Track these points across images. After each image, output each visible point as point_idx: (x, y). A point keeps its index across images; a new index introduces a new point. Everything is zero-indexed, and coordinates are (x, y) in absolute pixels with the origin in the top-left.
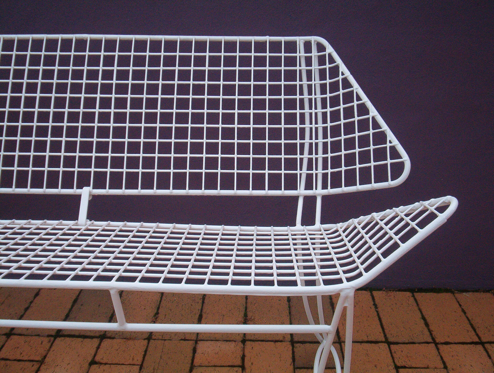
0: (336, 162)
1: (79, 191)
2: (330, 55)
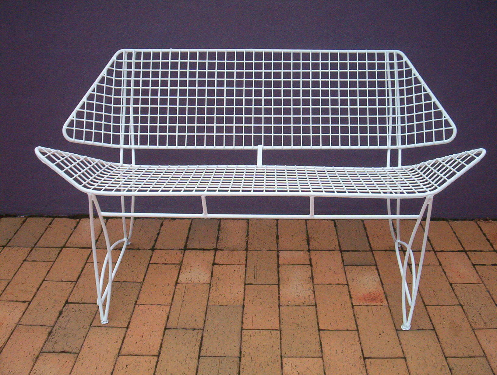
0: (411, 129)
1: (255, 148)
2: (405, 62)
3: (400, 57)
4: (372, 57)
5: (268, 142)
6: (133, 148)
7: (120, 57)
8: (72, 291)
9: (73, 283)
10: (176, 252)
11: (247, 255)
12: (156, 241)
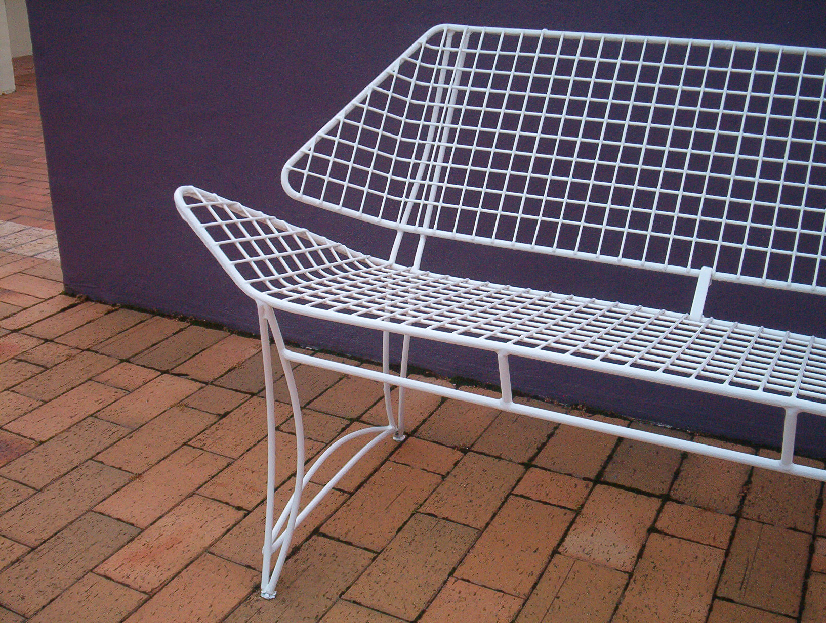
8: (337, 510)
9: (346, 494)
10: (574, 481)
11: (736, 527)
12: (540, 449)
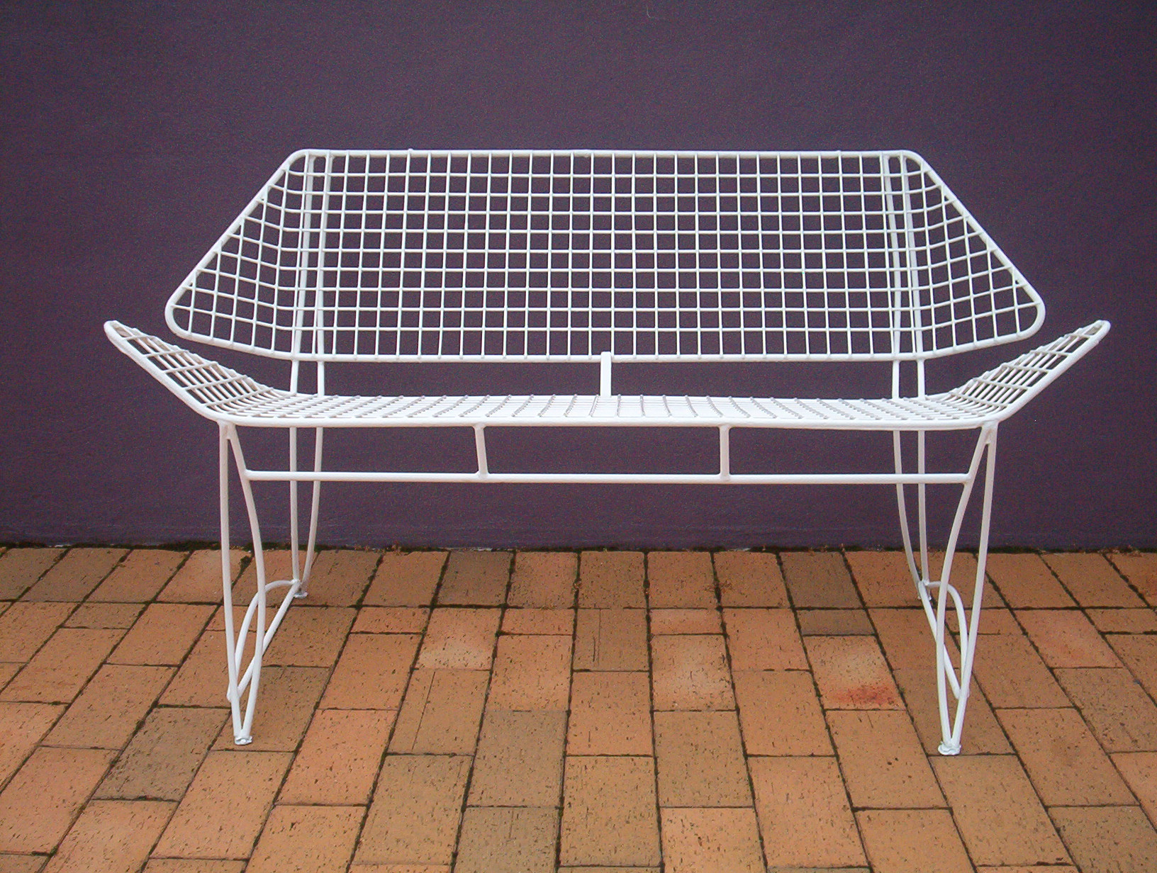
0: (943, 315)
1: (595, 358)
2: (926, 175)
3: (912, 165)
4: (850, 165)
5: (623, 345)
6: (320, 361)
7: (299, 165)
8: (169, 683)
9: (173, 668)
10: (411, 611)
11: (576, 616)
12: (365, 591)
